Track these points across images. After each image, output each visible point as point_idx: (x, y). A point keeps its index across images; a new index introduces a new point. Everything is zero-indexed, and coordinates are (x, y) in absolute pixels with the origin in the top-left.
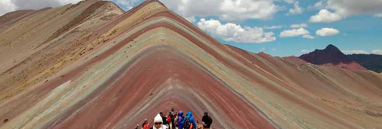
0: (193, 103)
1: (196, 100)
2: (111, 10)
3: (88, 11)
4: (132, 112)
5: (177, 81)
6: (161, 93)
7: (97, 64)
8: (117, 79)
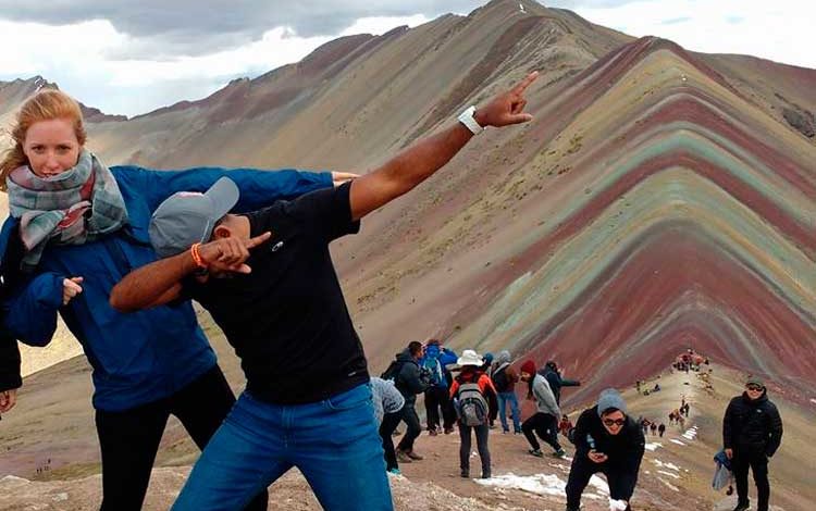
0: (722, 335)
1: (725, 328)
2: (553, 41)
3: (499, 49)
4: (634, 339)
5: (699, 295)
6: (674, 315)
7: (568, 244)
8: (606, 284)
